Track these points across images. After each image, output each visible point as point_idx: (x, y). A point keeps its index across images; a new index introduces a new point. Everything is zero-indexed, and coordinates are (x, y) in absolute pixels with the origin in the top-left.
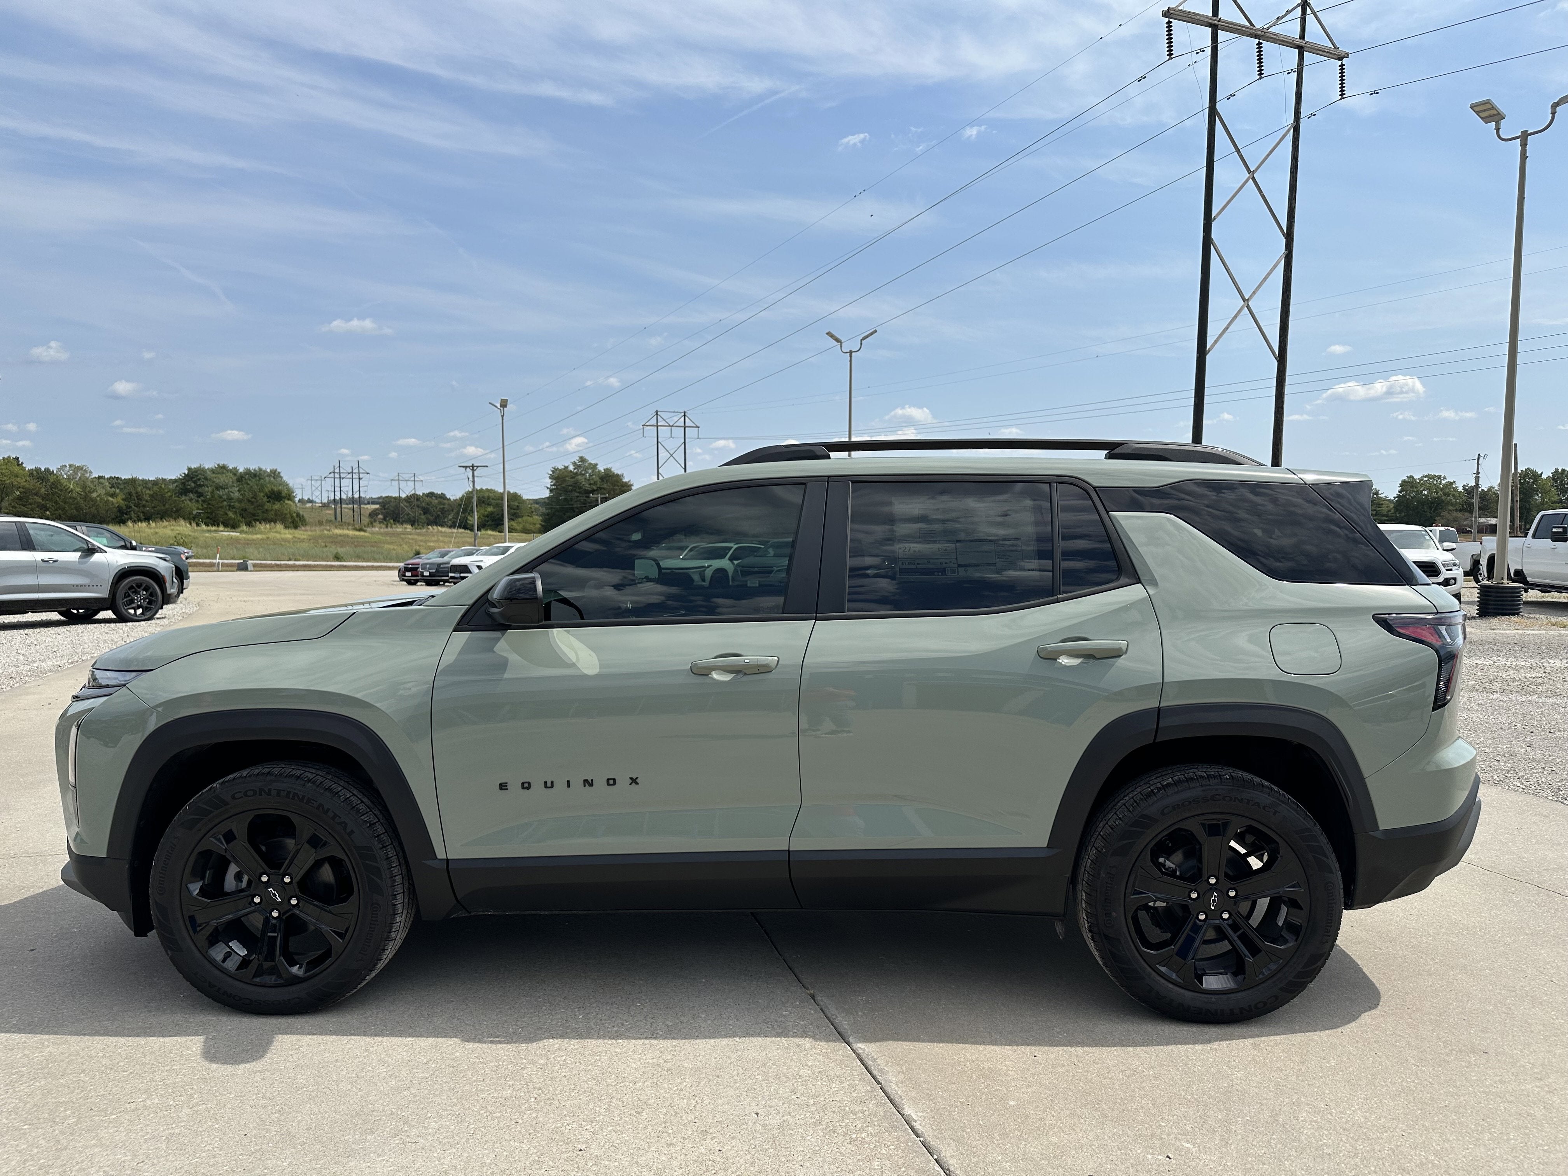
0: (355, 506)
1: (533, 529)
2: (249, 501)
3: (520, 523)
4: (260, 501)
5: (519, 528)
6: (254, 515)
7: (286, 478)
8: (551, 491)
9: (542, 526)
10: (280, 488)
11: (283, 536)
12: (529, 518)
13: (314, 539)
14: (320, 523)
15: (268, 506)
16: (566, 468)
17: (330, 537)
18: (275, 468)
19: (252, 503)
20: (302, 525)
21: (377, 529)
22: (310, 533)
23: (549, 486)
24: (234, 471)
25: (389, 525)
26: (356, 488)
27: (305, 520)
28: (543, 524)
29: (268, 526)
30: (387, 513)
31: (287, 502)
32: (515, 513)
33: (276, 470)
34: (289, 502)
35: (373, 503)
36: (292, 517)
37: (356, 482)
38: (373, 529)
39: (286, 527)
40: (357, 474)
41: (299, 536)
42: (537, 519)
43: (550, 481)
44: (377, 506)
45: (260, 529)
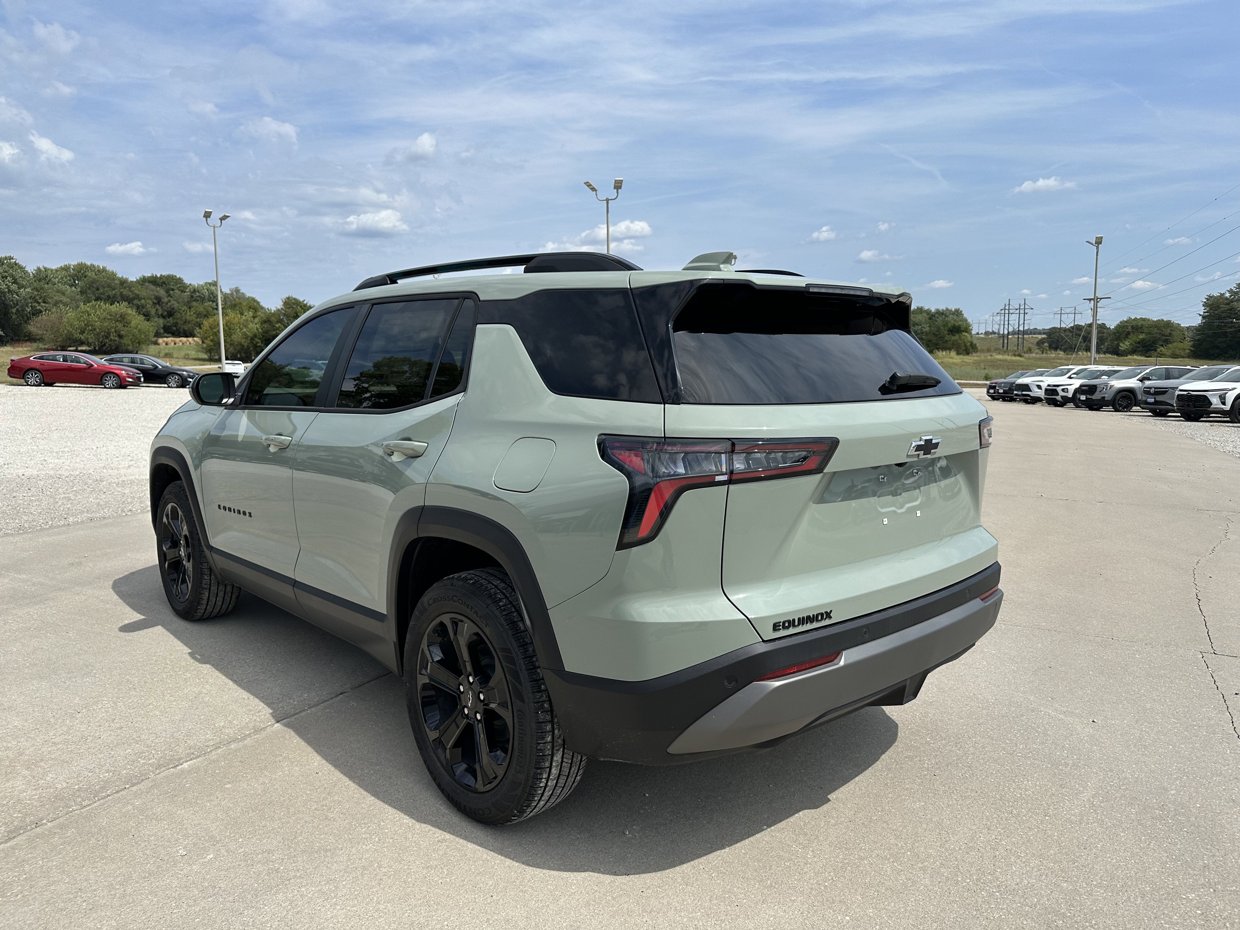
0: (1020, 336)
1: (1182, 354)
2: (934, 334)
3: (1170, 348)
4: (942, 334)
5: (1169, 353)
6: (937, 344)
7: (966, 315)
8: (1204, 317)
9: (1191, 351)
10: (960, 323)
11: (954, 361)
12: (1179, 343)
13: (977, 364)
14: (989, 350)
15: (947, 337)
16: (1222, 295)
17: (991, 361)
18: (958, 308)
19: (936, 335)
20: (974, 352)
21: (1034, 355)
22: (976, 358)
23: (1202, 314)
24: (928, 312)
25: (1045, 351)
26: (1021, 322)
27: (977, 348)
28: (1193, 349)
29: (944, 353)
30: (1052, 341)
31: (964, 334)
32: (1167, 340)
33: (959, 309)
34: (966, 334)
35: (1040, 333)
36: (965, 346)
37: (1022, 316)
38: (1031, 355)
39: (958, 354)
40: (1023, 310)
41: (967, 361)
42: (1188, 344)
43: (1203, 308)
44: (1044, 336)
45: (938, 355)
